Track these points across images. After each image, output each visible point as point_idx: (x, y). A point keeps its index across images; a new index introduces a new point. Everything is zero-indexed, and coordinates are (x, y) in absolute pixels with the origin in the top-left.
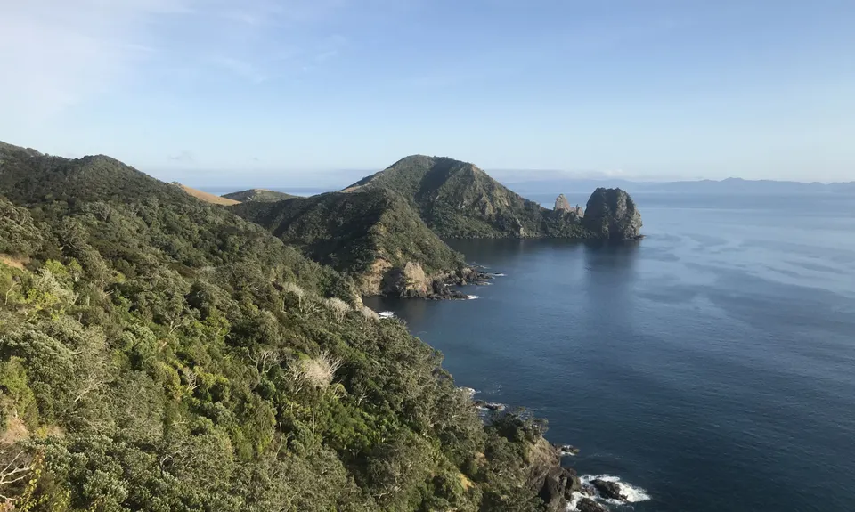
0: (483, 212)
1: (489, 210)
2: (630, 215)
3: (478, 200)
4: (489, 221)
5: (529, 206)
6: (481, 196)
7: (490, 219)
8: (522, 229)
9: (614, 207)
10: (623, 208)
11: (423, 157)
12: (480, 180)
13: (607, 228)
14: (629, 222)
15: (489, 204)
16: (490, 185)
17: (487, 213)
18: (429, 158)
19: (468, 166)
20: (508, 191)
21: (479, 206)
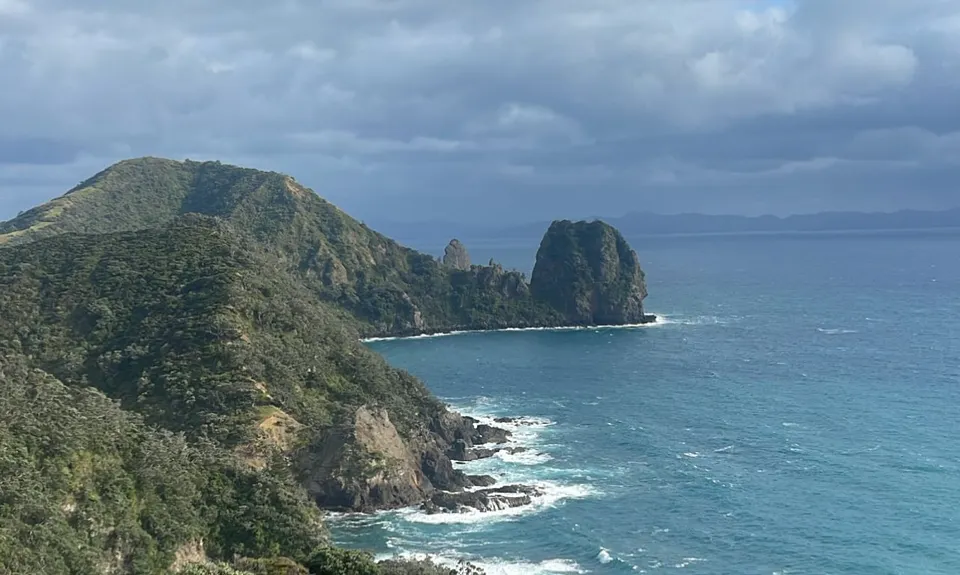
0: (327, 281)
1: (340, 276)
2: (629, 275)
3: (311, 254)
4: (342, 300)
5: (419, 264)
6: (317, 246)
7: (344, 296)
8: (418, 314)
9: (595, 259)
10: (611, 260)
11: (161, 163)
12: (308, 210)
13: (586, 304)
14: (627, 288)
15: (336, 262)
16: (331, 222)
17: (335, 284)
18: (177, 166)
19: (276, 181)
20: (369, 232)
21: (315, 269)
